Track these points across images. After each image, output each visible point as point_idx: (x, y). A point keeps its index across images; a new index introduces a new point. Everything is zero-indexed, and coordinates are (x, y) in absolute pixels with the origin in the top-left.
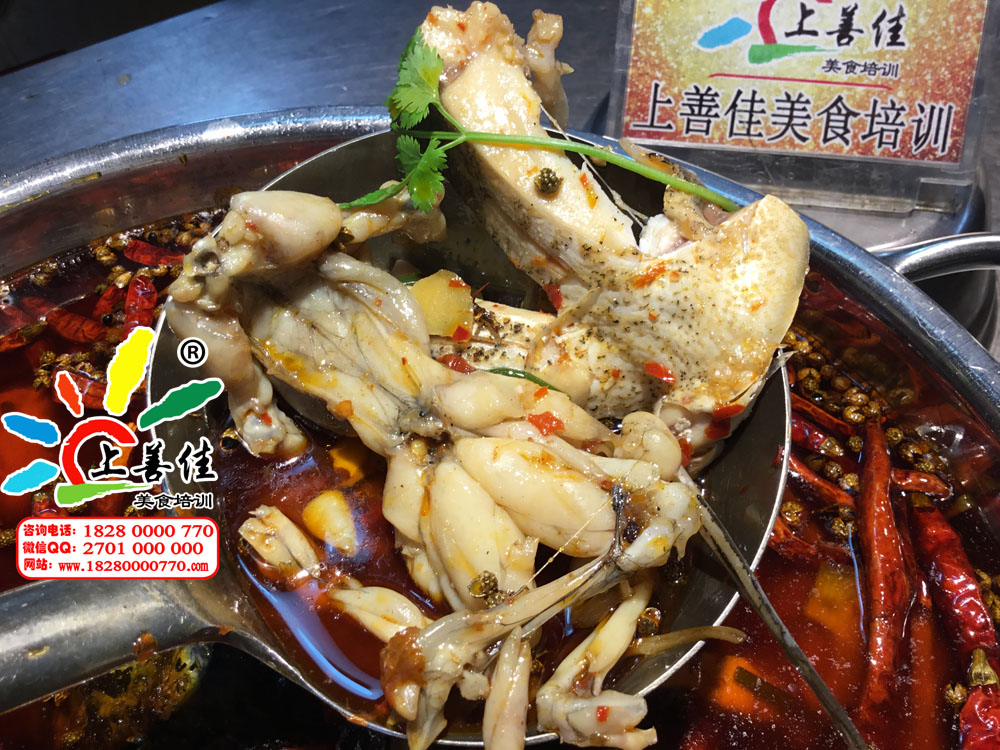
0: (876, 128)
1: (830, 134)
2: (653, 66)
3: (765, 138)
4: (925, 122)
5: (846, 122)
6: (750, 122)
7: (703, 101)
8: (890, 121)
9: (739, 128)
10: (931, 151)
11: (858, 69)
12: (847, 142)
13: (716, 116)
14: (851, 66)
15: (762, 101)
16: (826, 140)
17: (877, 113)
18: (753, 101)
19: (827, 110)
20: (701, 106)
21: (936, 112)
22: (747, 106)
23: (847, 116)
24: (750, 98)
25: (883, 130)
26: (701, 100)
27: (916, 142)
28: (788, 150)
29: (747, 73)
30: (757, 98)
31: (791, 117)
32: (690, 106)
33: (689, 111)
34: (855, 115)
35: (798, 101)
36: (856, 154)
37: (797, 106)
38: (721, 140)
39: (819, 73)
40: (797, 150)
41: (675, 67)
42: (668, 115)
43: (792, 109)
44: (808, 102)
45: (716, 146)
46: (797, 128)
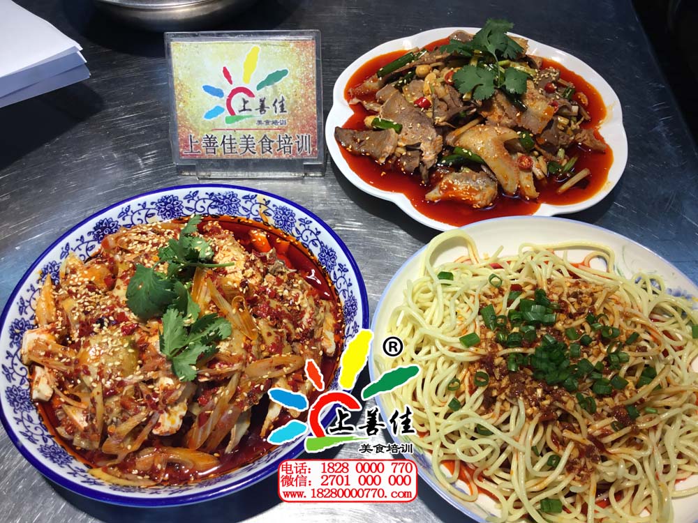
0: (282, 146)
1: (264, 150)
2: (187, 128)
3: (239, 154)
4: (301, 142)
5: (269, 144)
6: (231, 148)
7: (211, 141)
8: (287, 142)
9: (228, 151)
10: (305, 153)
11: (270, 123)
12: (271, 152)
13: (217, 146)
14: (267, 122)
15: (234, 139)
16: (263, 153)
17: (281, 139)
18: (231, 139)
19: (261, 141)
20: (210, 143)
21: (304, 138)
22: (229, 141)
23: (269, 142)
24: (229, 138)
25: (285, 147)
26: (210, 140)
27: (299, 150)
28: (248, 157)
29: (227, 128)
30: (232, 137)
31: (247, 144)
32: (206, 143)
33: (205, 145)
34: (273, 142)
35: (249, 138)
36: (276, 157)
37: (249, 140)
38: (221, 155)
39: (255, 126)
40: (252, 157)
41: (196, 127)
42: (198, 147)
43: (247, 141)
44: (253, 138)
45: (219, 157)
46: (251, 149)
